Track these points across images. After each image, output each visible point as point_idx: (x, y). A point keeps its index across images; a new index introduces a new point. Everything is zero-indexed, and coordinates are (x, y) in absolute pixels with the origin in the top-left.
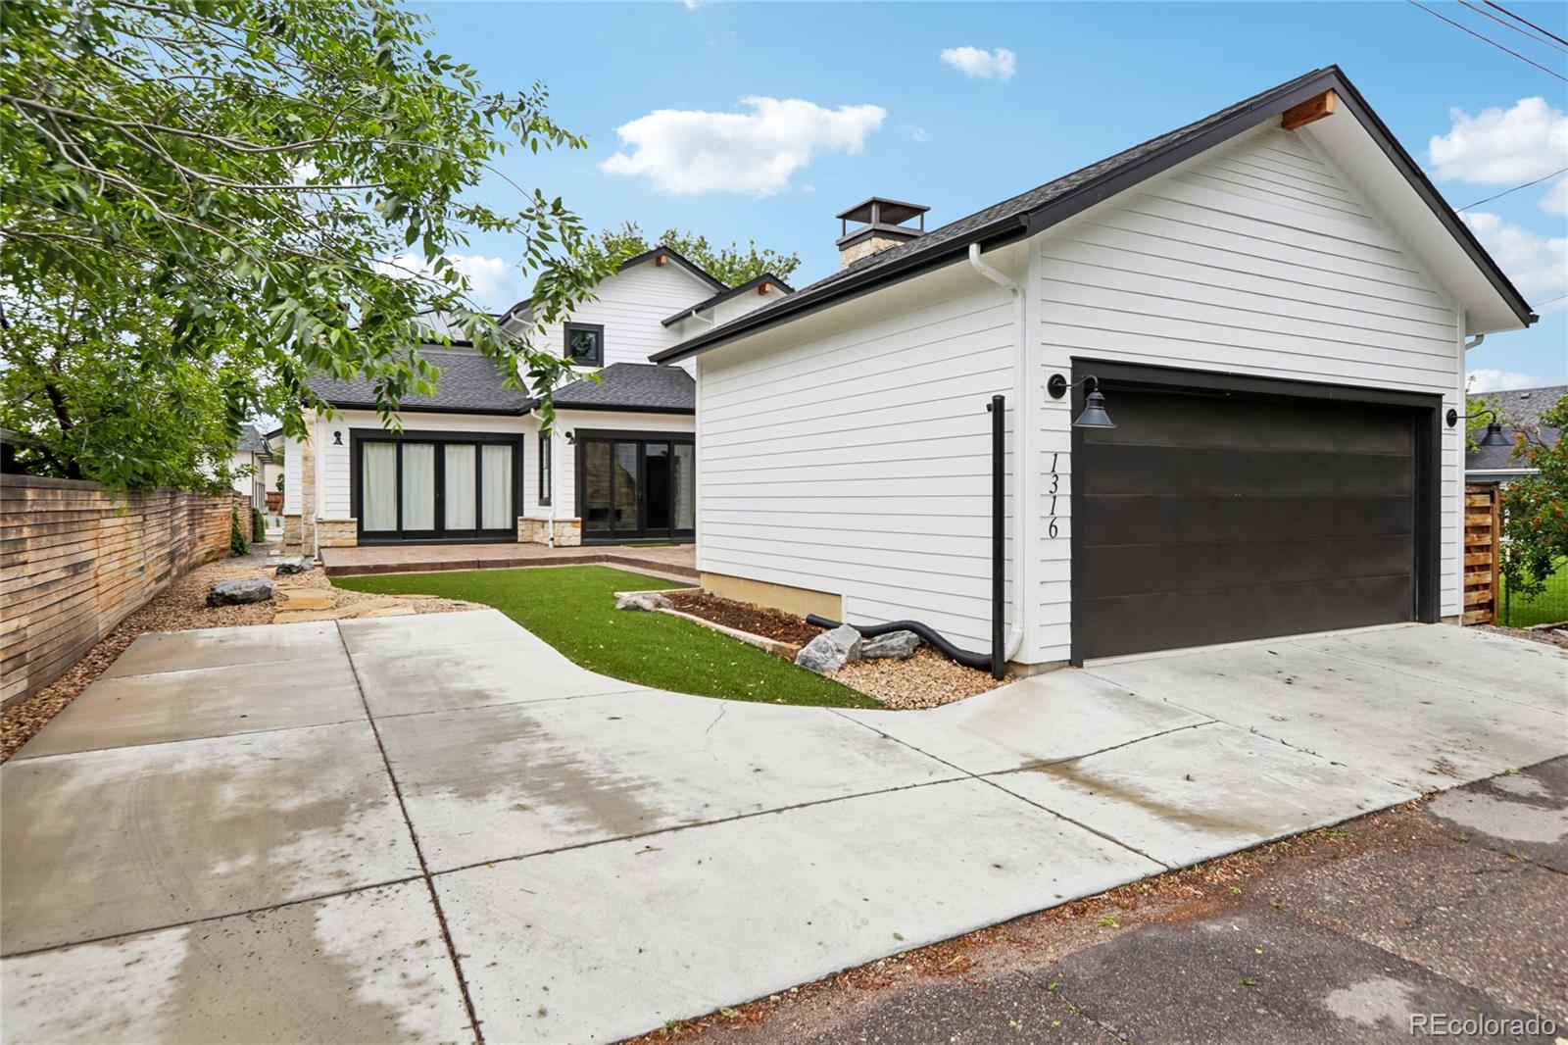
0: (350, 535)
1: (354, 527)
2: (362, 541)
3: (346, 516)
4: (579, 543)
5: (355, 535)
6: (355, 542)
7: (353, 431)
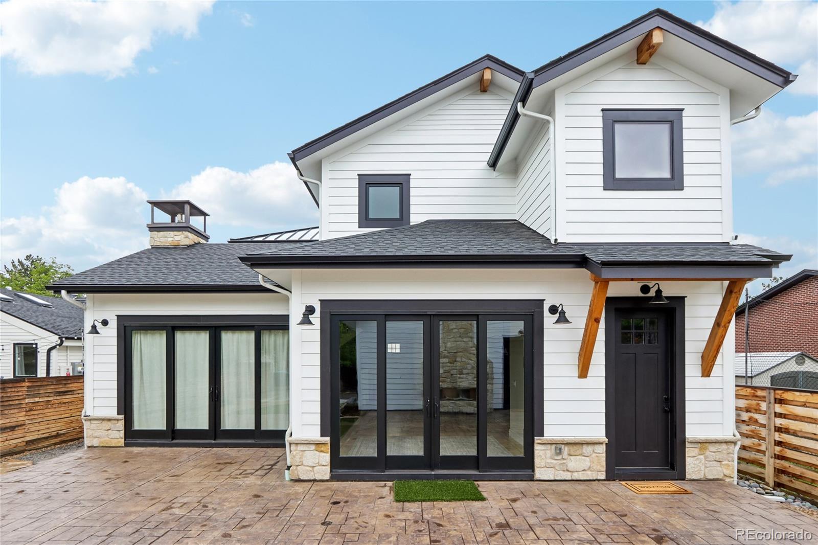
0: (117, 435)
1: (121, 425)
2: (128, 441)
3: (112, 412)
4: (327, 477)
5: (122, 434)
6: (122, 442)
7: (119, 317)
